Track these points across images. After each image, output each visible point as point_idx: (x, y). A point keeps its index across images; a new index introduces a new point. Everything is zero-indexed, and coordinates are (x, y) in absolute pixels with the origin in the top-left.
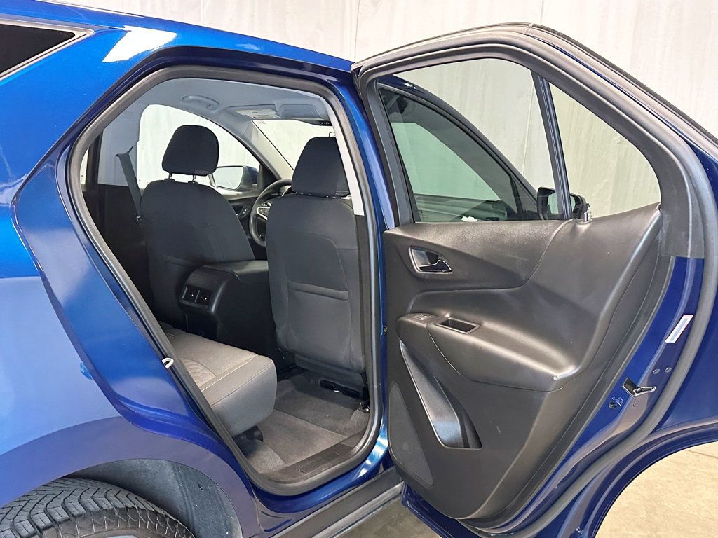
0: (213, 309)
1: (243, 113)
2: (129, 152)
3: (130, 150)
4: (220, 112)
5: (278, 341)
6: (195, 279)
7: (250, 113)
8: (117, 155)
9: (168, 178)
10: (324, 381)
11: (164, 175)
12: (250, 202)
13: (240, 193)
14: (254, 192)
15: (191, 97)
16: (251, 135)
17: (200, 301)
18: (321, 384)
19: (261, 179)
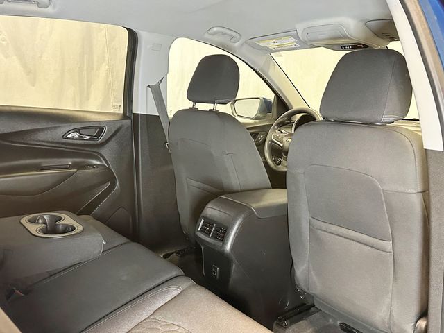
0: (228, 247)
1: (262, 44)
2: (159, 83)
3: (161, 80)
4: (242, 45)
5: (296, 281)
6: (212, 211)
7: (270, 44)
8: (149, 86)
9: (191, 106)
10: (343, 323)
11: (189, 104)
12: (265, 129)
13: (257, 121)
14: (270, 120)
15: (215, 29)
16: (269, 68)
17: (215, 237)
18: (341, 326)
19: (275, 109)
